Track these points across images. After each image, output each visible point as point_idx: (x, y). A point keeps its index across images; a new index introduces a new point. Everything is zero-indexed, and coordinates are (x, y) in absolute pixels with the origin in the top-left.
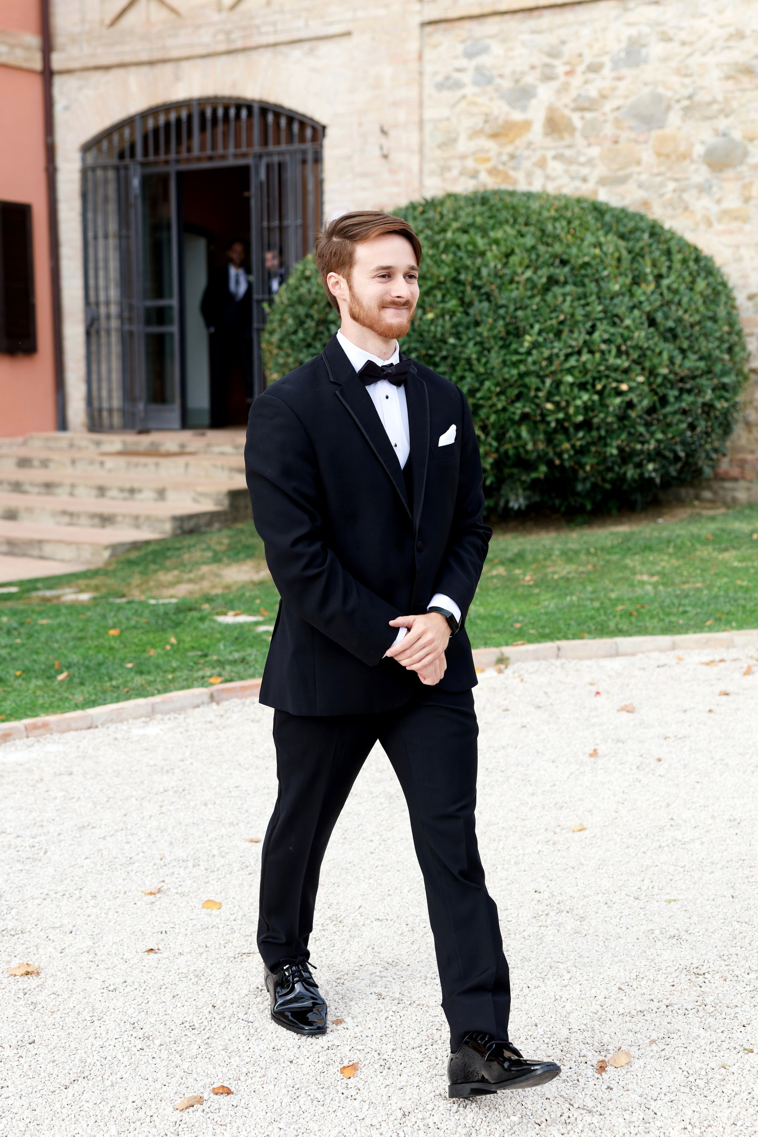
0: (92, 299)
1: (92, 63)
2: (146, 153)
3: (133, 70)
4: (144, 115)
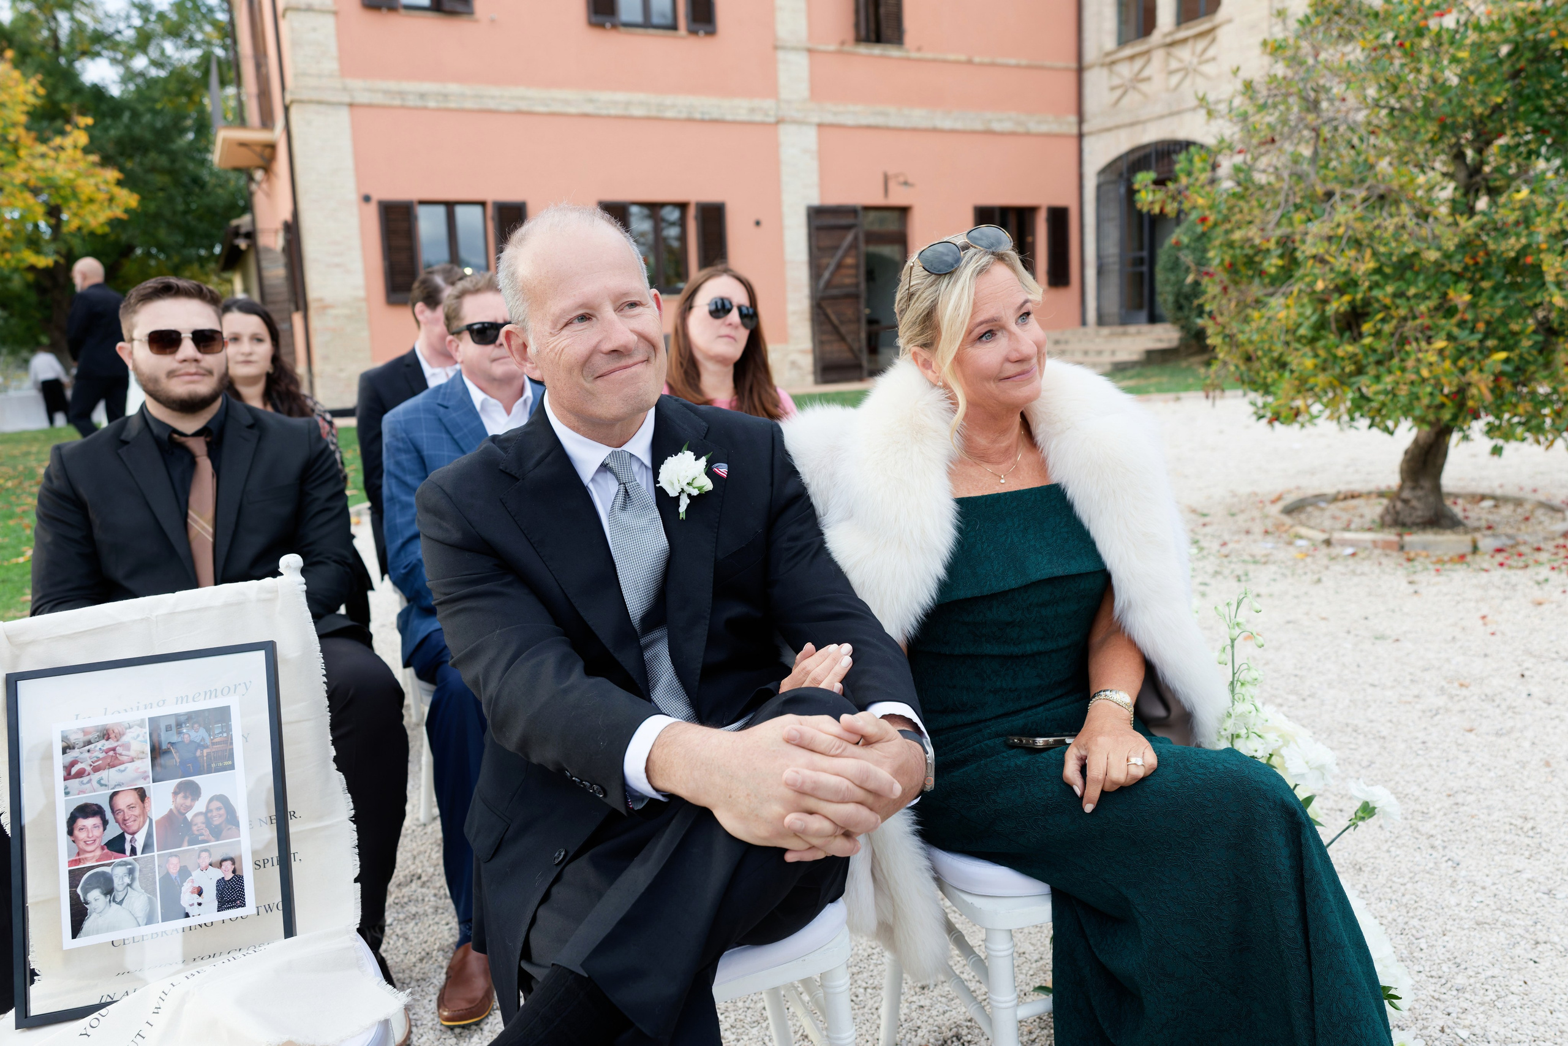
1: (1103, 127)
3: (1123, 129)
4: (1128, 153)
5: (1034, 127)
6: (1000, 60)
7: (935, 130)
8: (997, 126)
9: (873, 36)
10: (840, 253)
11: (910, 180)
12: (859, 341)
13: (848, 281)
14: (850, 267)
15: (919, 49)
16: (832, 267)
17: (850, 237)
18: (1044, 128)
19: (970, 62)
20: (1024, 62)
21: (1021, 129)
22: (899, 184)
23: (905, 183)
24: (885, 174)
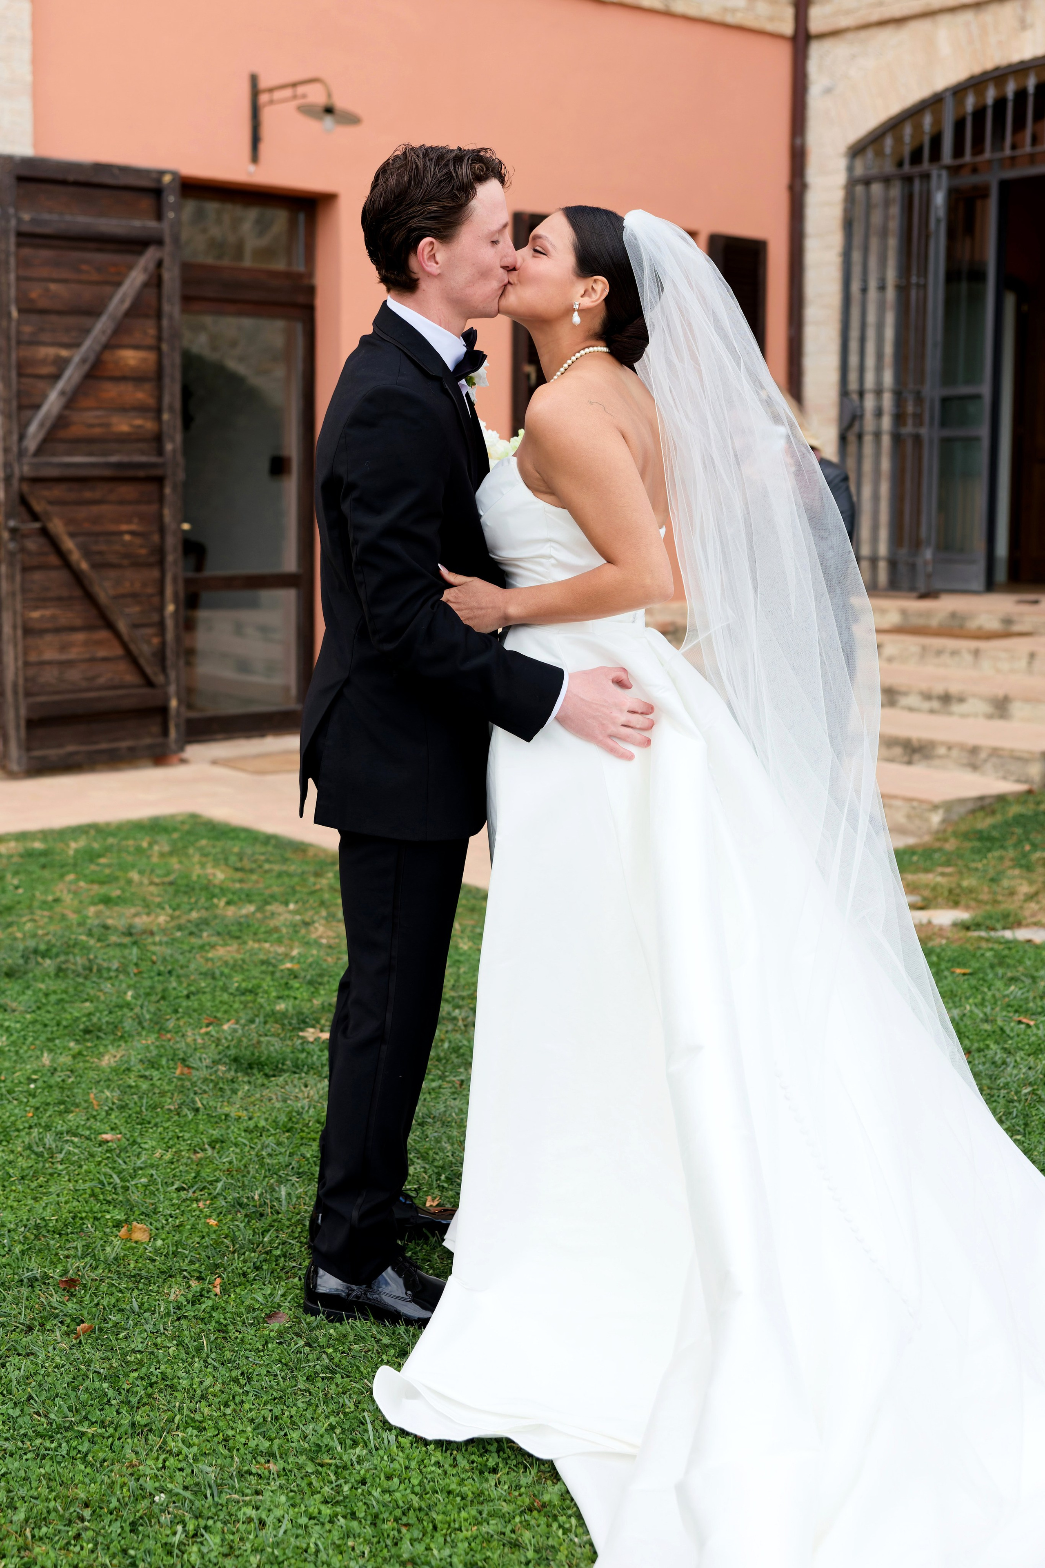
0: (853, 385)
1: (875, 17)
2: (958, 151)
3: (945, 20)
4: (959, 91)
10: (102, 327)
11: (340, 103)
12: (161, 625)
13: (123, 425)
14: (137, 378)
16: (71, 376)
17: (136, 278)
22: (307, 110)
23: (329, 110)
24: (254, 80)
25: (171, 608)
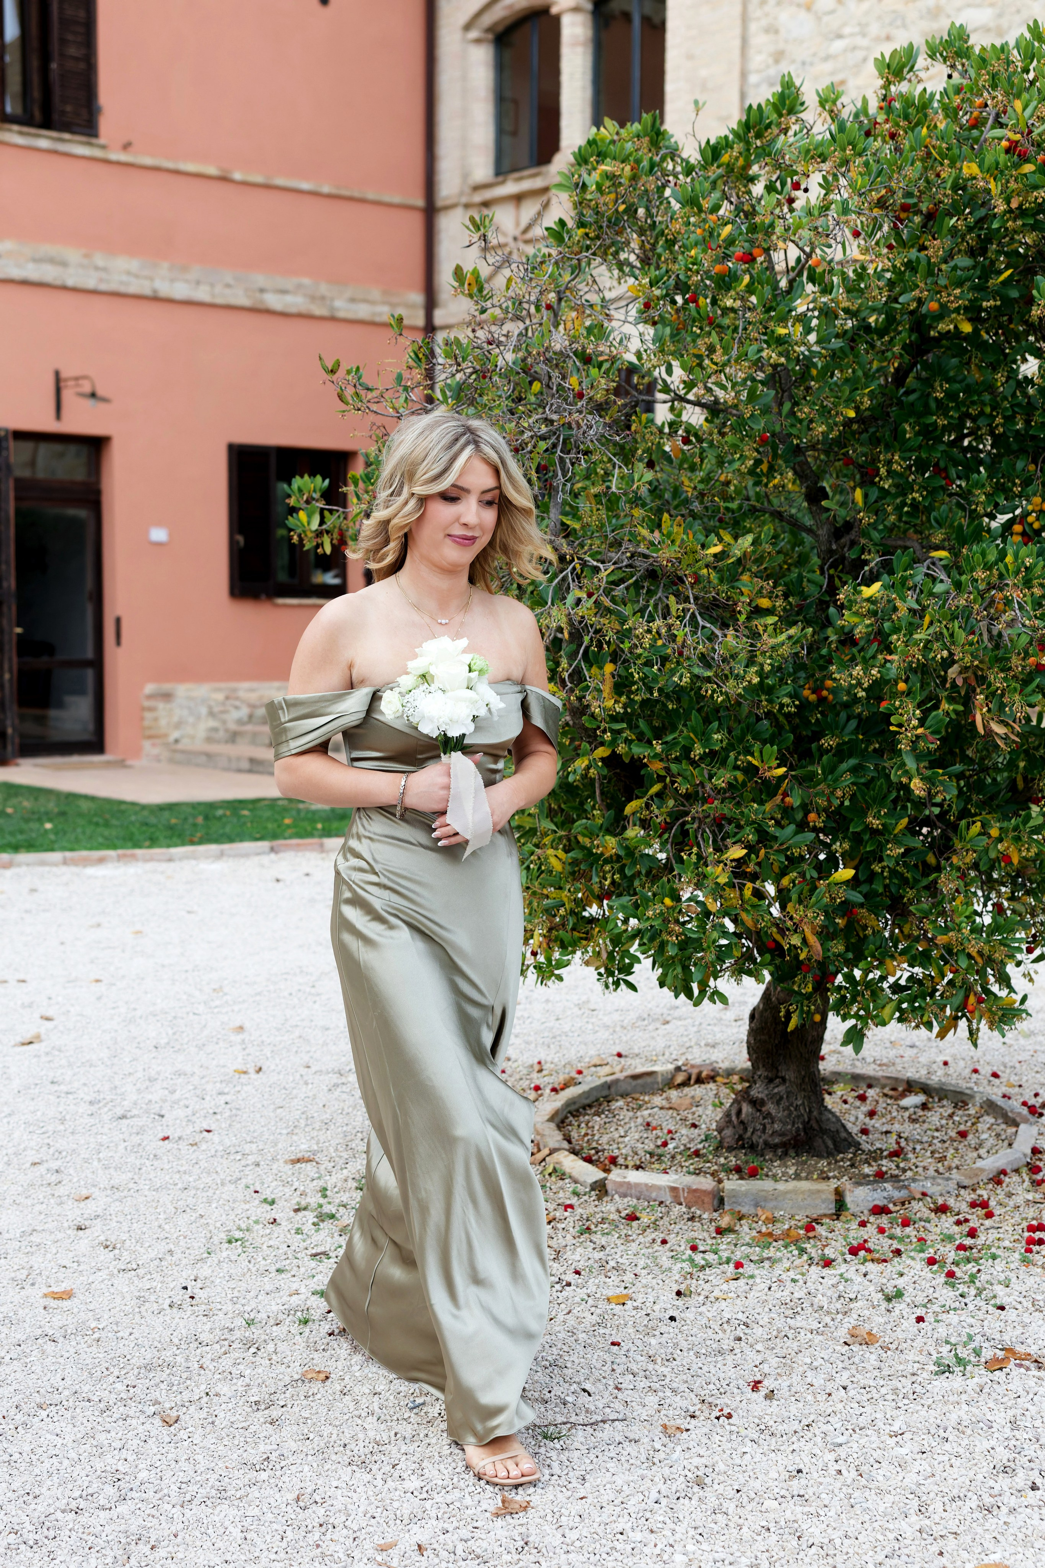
5: (343, 307)
6: (280, 181)
7: (155, 298)
8: (273, 301)
9: (37, 115)
11: (100, 392)
12: (2, 685)
15: (127, 146)
18: (363, 311)
19: (224, 179)
20: (326, 189)
21: (318, 311)
22: (82, 395)
23: (93, 395)
24: (57, 374)
25: (7, 676)
